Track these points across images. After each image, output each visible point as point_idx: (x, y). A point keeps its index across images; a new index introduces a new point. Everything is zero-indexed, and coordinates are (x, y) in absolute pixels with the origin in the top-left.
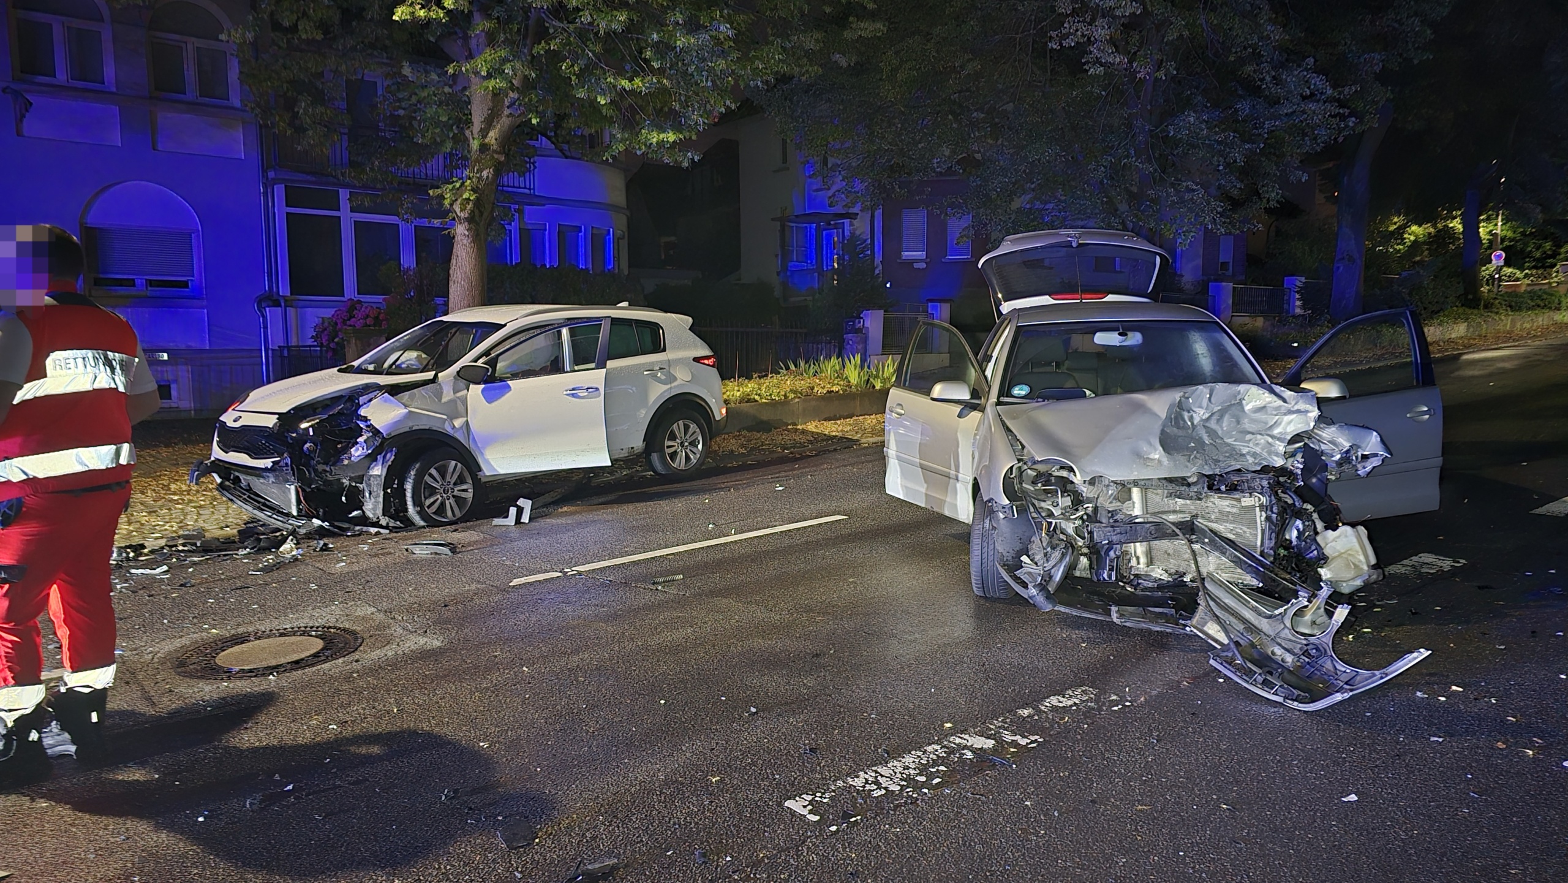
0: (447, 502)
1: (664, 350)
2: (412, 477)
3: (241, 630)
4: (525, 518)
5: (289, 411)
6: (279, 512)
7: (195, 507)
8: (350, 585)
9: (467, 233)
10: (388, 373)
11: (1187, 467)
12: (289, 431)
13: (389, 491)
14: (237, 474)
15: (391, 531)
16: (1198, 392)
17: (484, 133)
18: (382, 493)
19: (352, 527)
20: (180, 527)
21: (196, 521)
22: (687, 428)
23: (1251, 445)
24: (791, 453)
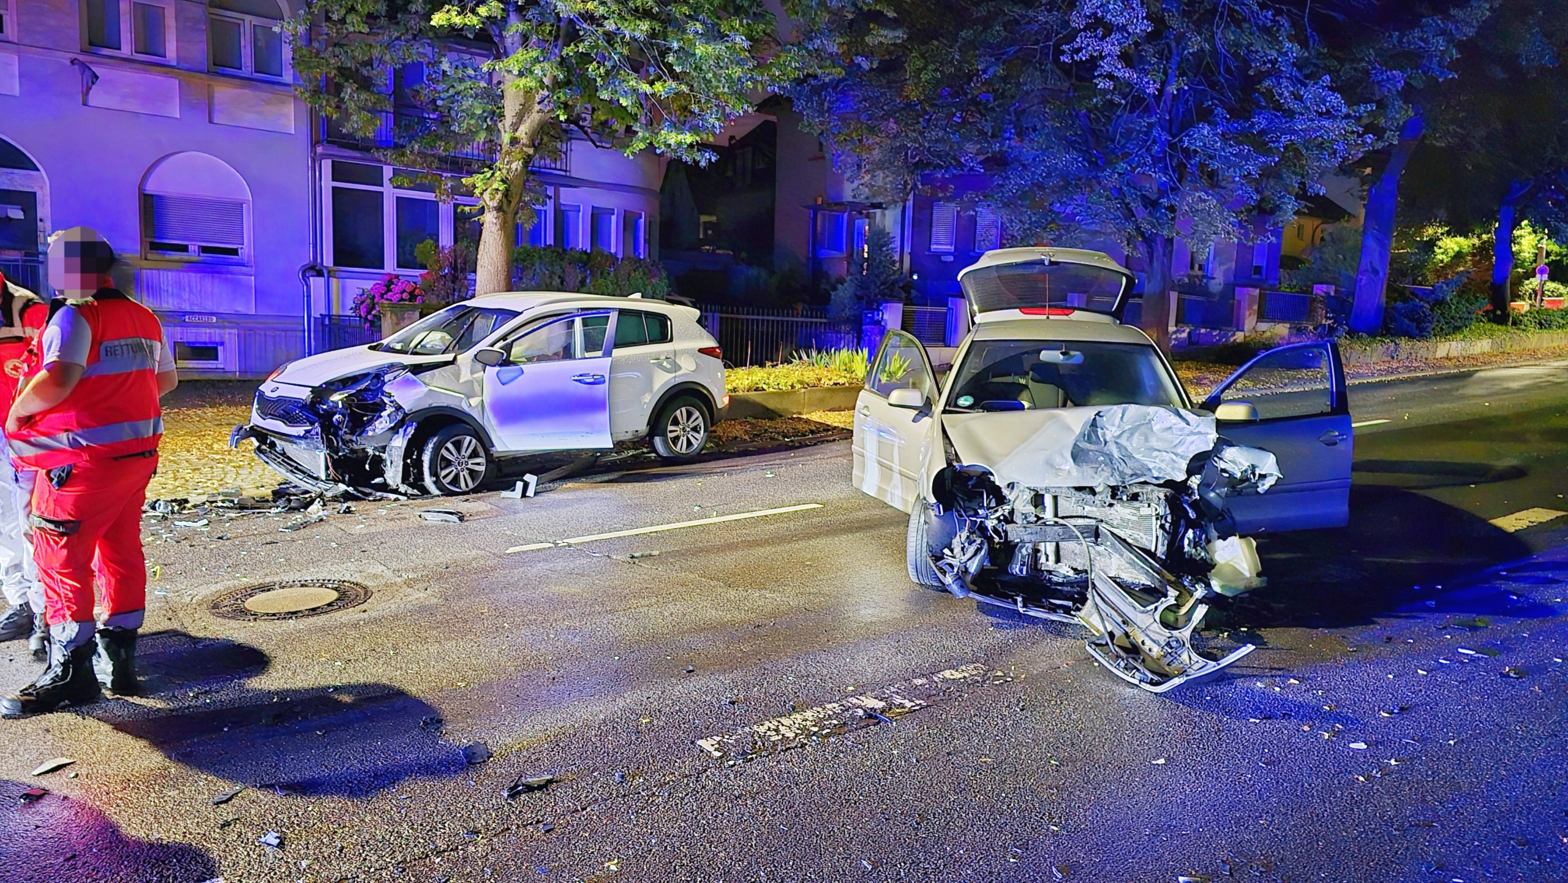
0: (461, 474)
1: (671, 340)
2: (430, 450)
3: (268, 580)
4: (530, 492)
5: (321, 386)
6: (309, 475)
7: (234, 467)
8: (366, 545)
9: (495, 221)
10: (414, 353)
11: (1093, 478)
12: (321, 403)
13: (409, 461)
14: (273, 439)
15: (409, 498)
16: (1112, 411)
17: (515, 127)
18: (402, 463)
19: (374, 492)
20: (221, 485)
21: (235, 479)
22: (689, 415)
23: (1157, 460)
24: (792, 441)
